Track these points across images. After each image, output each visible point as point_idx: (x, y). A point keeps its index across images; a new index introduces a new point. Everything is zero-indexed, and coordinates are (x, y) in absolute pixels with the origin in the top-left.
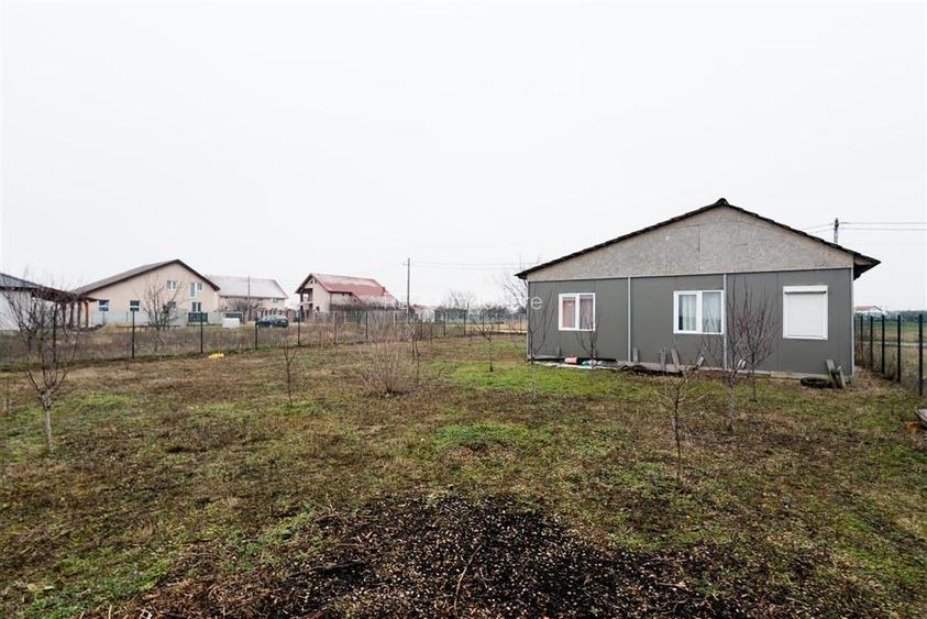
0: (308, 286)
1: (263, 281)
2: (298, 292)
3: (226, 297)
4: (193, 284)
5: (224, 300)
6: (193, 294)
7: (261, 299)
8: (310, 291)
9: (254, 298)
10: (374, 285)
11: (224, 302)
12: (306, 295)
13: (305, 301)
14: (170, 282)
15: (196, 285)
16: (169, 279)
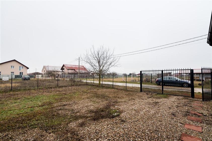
2: (61, 69)
4: (20, 67)
6: (20, 70)
8: (64, 69)
10: (83, 67)
13: (63, 72)
14: (12, 66)
15: (21, 67)
16: (12, 65)
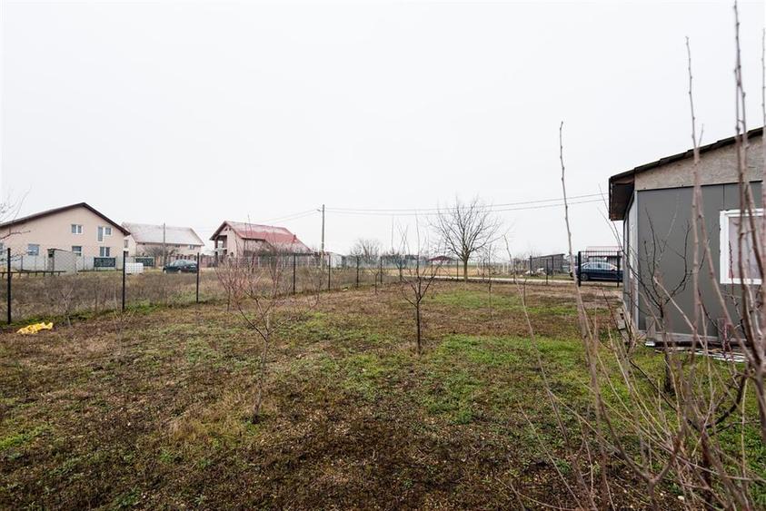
0: (223, 233)
1: (180, 229)
2: (213, 239)
3: (144, 244)
4: (100, 228)
5: (140, 246)
6: (100, 238)
7: (178, 246)
8: (225, 238)
9: (170, 245)
10: (286, 233)
11: (141, 248)
12: (220, 242)
13: (220, 248)
14: (74, 226)
15: (104, 229)
16: (74, 223)
